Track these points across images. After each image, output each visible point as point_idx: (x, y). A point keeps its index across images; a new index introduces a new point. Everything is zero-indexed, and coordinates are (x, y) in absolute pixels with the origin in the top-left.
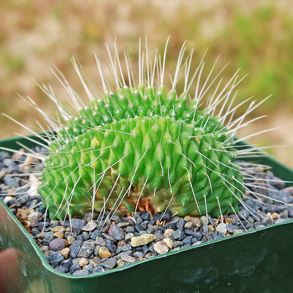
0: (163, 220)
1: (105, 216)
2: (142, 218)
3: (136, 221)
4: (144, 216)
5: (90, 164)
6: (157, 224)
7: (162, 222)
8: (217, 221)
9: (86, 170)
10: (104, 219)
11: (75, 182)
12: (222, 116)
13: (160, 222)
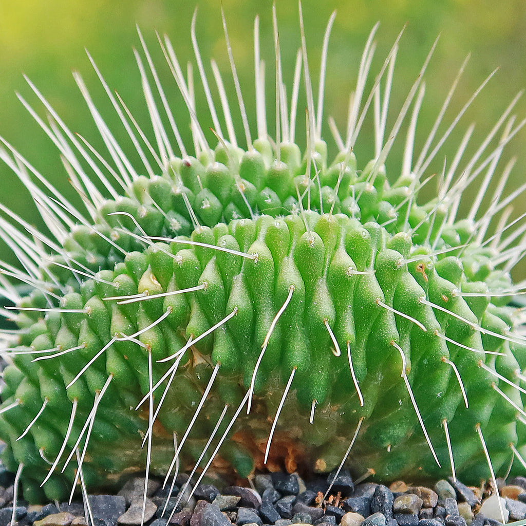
0: (333, 492)
1: (179, 485)
2: (277, 490)
3: (261, 497)
4: (283, 484)
5: (137, 338)
6: (318, 504)
7: (332, 496)
8: (480, 492)
9: (126, 358)
10: (175, 494)
11: (96, 391)
12: (477, 218)
13: (327, 499)
